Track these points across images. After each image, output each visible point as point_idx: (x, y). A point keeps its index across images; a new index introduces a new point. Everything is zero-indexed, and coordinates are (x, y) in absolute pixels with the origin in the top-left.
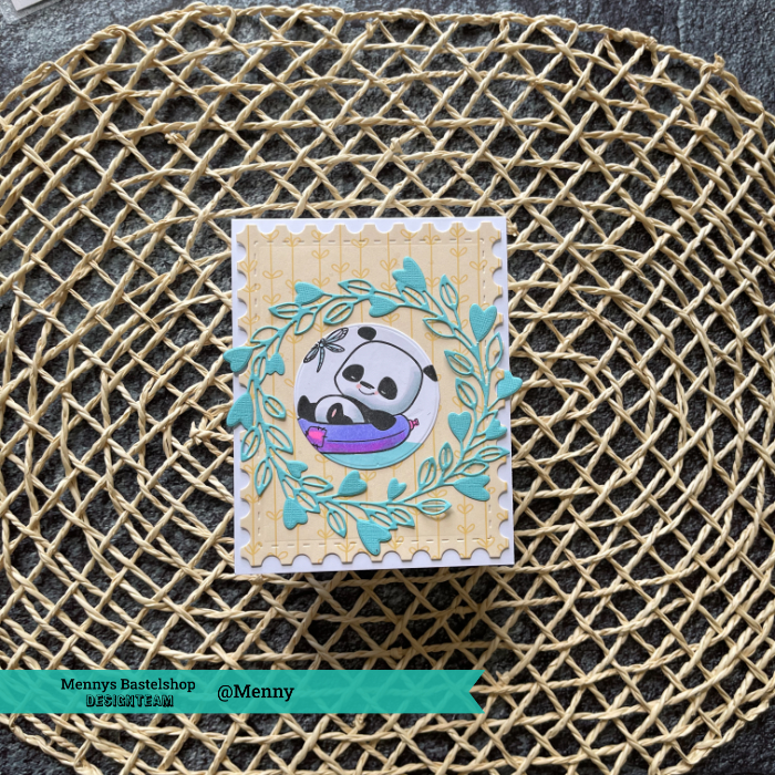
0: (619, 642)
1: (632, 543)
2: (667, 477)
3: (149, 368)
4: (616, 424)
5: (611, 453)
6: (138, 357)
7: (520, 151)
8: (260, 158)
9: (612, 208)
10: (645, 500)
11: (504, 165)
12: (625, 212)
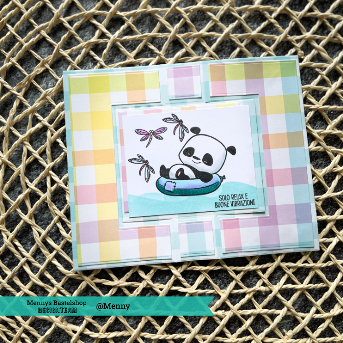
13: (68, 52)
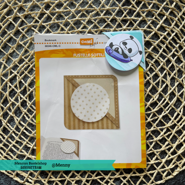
0: (154, 143)
1: (156, 118)
2: (165, 100)
3: (29, 75)
4: (151, 86)
5: (150, 94)
6: (26, 72)
7: (123, 15)
8: (56, 20)
9: (148, 29)
10: (159, 106)
11: (119, 19)
12: (152, 30)
13: (23, 43)
